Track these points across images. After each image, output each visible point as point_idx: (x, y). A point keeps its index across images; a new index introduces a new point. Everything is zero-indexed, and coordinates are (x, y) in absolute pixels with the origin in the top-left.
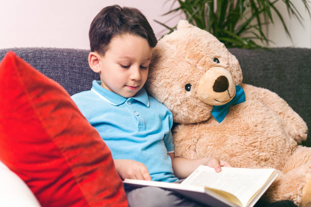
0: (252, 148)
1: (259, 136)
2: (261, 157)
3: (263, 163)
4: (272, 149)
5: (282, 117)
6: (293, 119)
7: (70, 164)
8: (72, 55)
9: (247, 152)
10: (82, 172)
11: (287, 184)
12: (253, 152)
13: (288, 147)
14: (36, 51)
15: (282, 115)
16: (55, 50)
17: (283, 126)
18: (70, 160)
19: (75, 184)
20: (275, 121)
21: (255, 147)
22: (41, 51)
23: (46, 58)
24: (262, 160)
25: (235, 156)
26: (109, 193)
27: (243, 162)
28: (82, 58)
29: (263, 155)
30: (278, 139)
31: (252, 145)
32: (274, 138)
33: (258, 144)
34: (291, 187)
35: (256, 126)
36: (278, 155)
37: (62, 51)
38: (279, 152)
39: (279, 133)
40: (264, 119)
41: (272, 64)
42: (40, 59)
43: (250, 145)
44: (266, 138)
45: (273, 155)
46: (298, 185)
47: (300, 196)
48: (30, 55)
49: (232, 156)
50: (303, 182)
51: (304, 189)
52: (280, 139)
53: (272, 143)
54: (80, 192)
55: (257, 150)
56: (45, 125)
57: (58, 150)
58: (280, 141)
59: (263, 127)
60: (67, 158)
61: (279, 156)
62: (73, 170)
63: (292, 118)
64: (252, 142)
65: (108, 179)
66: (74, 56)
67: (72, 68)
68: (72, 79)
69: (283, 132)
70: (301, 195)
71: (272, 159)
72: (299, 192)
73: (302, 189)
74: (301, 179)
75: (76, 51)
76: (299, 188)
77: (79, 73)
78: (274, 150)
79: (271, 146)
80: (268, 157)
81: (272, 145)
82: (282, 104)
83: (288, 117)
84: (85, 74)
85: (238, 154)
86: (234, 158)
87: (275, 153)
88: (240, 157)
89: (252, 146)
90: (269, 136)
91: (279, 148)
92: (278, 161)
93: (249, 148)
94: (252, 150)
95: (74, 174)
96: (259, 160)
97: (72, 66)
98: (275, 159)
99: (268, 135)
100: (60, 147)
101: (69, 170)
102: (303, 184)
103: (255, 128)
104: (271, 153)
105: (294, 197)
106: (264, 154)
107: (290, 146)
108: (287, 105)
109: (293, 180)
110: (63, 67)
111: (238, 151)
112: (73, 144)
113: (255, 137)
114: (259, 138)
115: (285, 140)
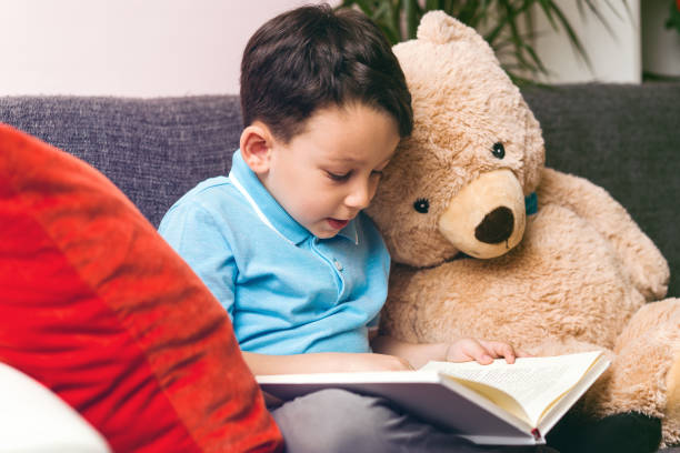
0: (547, 306)
1: (564, 279)
2: (566, 327)
3: (572, 341)
4: (592, 309)
5: (615, 245)
6: (638, 251)
7: (142, 346)
8: (112, 110)
9: (536, 314)
10: (172, 363)
11: (630, 366)
12: (550, 315)
13: (628, 307)
14: (28, 103)
15: (614, 241)
16: (71, 100)
17: (617, 262)
18: (141, 336)
19: (158, 391)
20: (602, 250)
21: (553, 303)
22: (40, 103)
23: (53, 117)
24: (569, 332)
25: (508, 322)
26: (236, 408)
27: (525, 337)
28: (136, 115)
29: (571, 321)
30: (606, 289)
31: (548, 298)
32: (598, 285)
33: (559, 296)
34: (640, 372)
35: (558, 258)
36: (605, 322)
37: (88, 103)
38: (608, 317)
39: (610, 274)
40: (577, 242)
41: (560, 118)
42: (40, 119)
43: (543, 299)
44: (580, 285)
45: (595, 322)
46: (657, 366)
47: (663, 391)
48: (14, 111)
49: (501, 322)
50: (666, 359)
51: (669, 376)
52: (610, 288)
53: (592, 296)
54: (169, 409)
55: (558, 310)
56: (74, 259)
57: (111, 314)
58: (610, 291)
59: (573, 261)
60: (133, 332)
61: (608, 326)
62: (151, 359)
63: (636, 248)
64: (548, 291)
65: (230, 375)
66: (116, 112)
67: (115, 139)
68: (115, 163)
69: (619, 274)
70: (664, 388)
71: (593, 332)
72: (660, 382)
73: (665, 374)
74: (661, 353)
75: (120, 100)
76: (659, 374)
77: (132, 150)
78: (597, 312)
79: (591, 301)
80: (583, 327)
81: (594, 299)
82: (617, 216)
83: (629, 245)
84: (144, 150)
85: (516, 318)
86: (506, 326)
87: (600, 319)
88: (520, 324)
89: (546, 301)
90: (587, 280)
91: (609, 309)
92: (605, 336)
93: (540, 305)
94: (548, 310)
95: (155, 369)
96: (562, 333)
97: (115, 133)
98: (599, 332)
99: (584, 277)
100: (115, 306)
101: (140, 361)
102: (668, 363)
103: (555, 262)
104: (591, 318)
105: (650, 392)
106: (574, 319)
107: (632, 304)
108: (628, 217)
109: (643, 357)
110: (93, 138)
111: (515, 311)
112: (144, 297)
113: (555, 282)
114: (564, 283)
115: (622, 291)
